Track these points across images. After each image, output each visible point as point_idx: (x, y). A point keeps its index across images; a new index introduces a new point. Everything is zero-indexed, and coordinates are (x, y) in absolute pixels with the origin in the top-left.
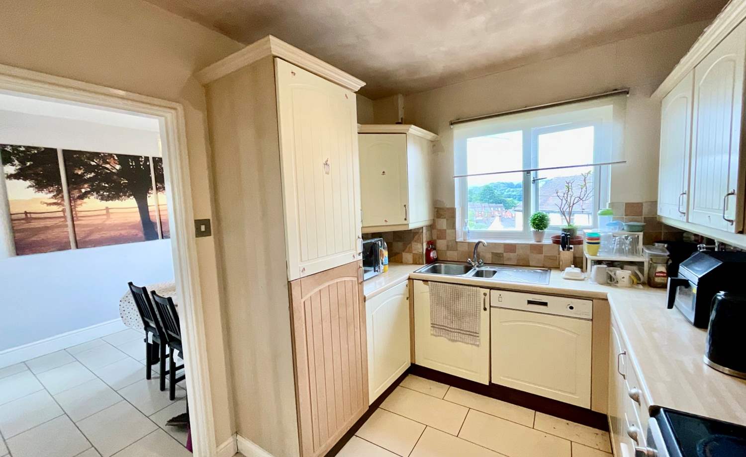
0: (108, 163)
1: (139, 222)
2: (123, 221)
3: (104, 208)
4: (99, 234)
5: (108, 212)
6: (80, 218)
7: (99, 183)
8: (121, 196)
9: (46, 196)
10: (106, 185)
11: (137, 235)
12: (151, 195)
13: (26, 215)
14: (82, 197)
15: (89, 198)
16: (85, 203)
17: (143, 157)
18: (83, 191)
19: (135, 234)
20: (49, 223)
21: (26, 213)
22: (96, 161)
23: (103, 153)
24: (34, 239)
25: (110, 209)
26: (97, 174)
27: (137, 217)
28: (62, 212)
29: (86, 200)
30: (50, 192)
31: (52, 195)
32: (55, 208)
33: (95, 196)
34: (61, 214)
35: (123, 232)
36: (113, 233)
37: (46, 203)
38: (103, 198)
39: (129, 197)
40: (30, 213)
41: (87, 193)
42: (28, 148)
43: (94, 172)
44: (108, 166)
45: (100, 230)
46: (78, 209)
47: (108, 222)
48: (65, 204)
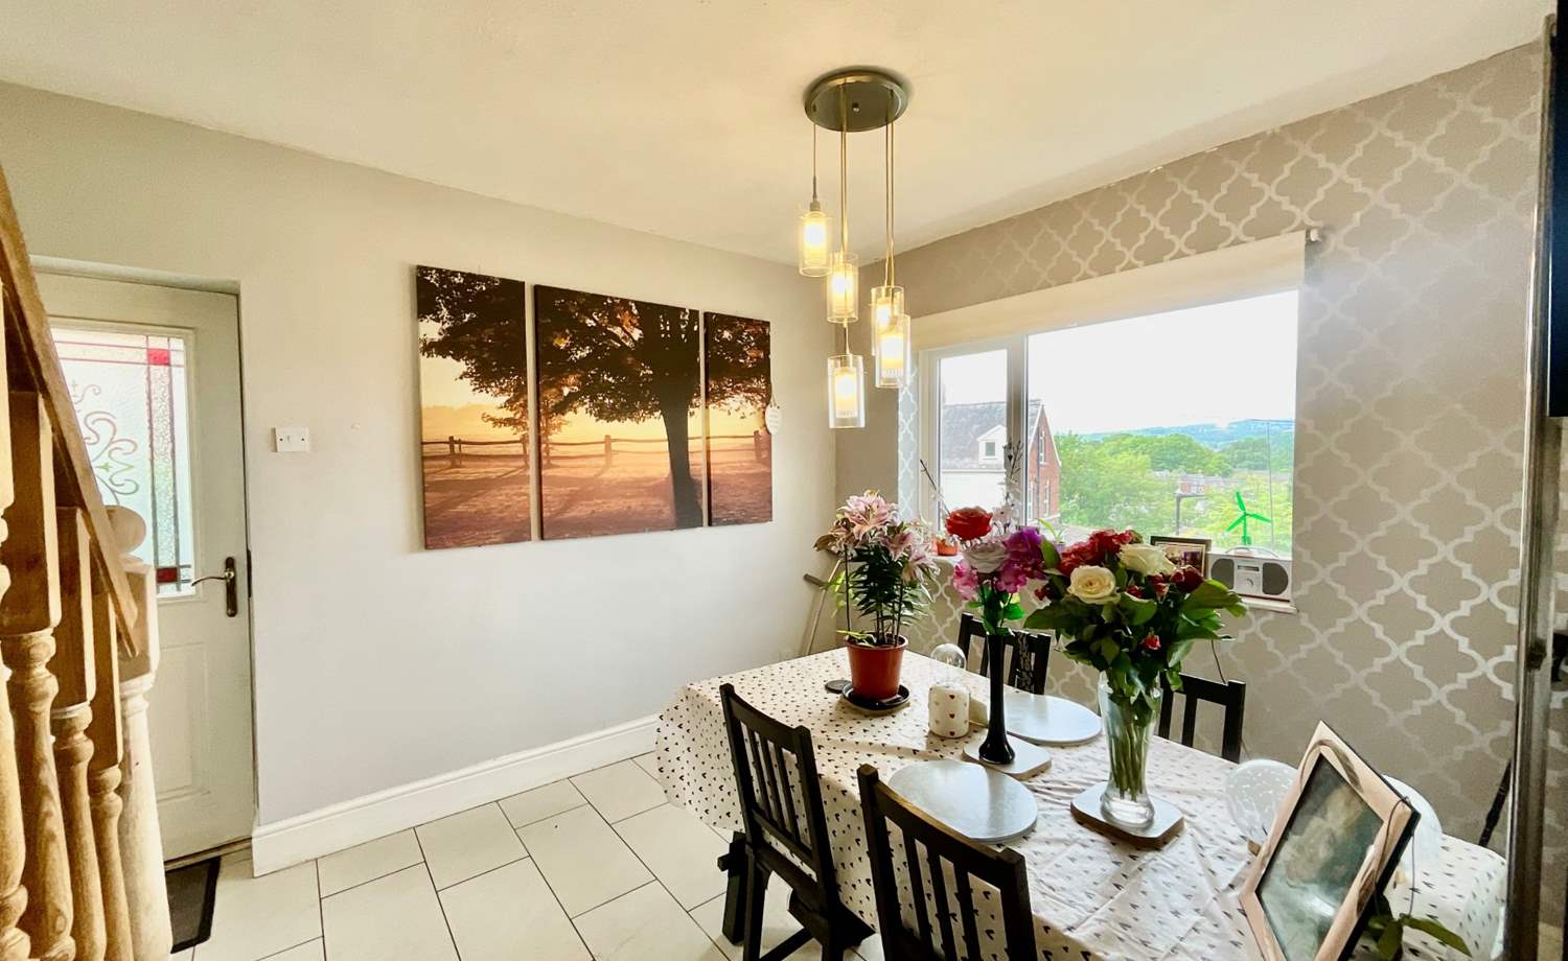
0: (619, 324)
1: (667, 478)
2: (635, 475)
3: (602, 439)
4: (587, 505)
5: (608, 448)
6: (553, 462)
7: (599, 373)
8: (636, 410)
9: (493, 401)
10: (610, 379)
11: (660, 512)
12: (696, 410)
13: (452, 448)
14: (563, 406)
15: (576, 412)
16: (567, 423)
17: (687, 311)
18: (566, 391)
19: (657, 509)
20: (494, 470)
21: (452, 441)
22: (595, 317)
23: (611, 298)
24: (461, 508)
25: (615, 440)
26: (597, 351)
27: (661, 467)
28: (520, 444)
29: (570, 415)
30: (502, 391)
31: (504, 398)
32: (507, 433)
33: (587, 406)
34: (517, 449)
35: (634, 503)
36: (615, 505)
37: (492, 419)
38: (603, 413)
39: (651, 413)
40: (460, 442)
41: (572, 397)
42: (471, 278)
43: (591, 344)
44: (618, 331)
45: (589, 496)
46: (554, 437)
47: (606, 476)
48: (528, 423)
